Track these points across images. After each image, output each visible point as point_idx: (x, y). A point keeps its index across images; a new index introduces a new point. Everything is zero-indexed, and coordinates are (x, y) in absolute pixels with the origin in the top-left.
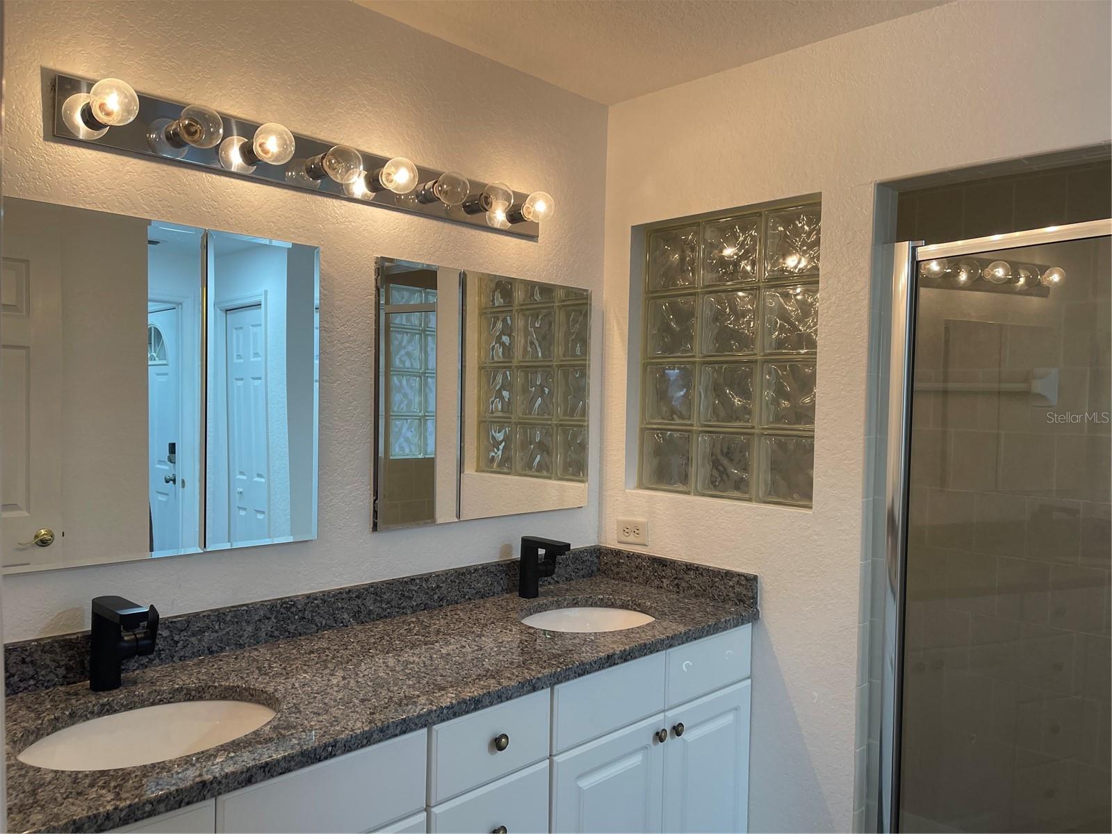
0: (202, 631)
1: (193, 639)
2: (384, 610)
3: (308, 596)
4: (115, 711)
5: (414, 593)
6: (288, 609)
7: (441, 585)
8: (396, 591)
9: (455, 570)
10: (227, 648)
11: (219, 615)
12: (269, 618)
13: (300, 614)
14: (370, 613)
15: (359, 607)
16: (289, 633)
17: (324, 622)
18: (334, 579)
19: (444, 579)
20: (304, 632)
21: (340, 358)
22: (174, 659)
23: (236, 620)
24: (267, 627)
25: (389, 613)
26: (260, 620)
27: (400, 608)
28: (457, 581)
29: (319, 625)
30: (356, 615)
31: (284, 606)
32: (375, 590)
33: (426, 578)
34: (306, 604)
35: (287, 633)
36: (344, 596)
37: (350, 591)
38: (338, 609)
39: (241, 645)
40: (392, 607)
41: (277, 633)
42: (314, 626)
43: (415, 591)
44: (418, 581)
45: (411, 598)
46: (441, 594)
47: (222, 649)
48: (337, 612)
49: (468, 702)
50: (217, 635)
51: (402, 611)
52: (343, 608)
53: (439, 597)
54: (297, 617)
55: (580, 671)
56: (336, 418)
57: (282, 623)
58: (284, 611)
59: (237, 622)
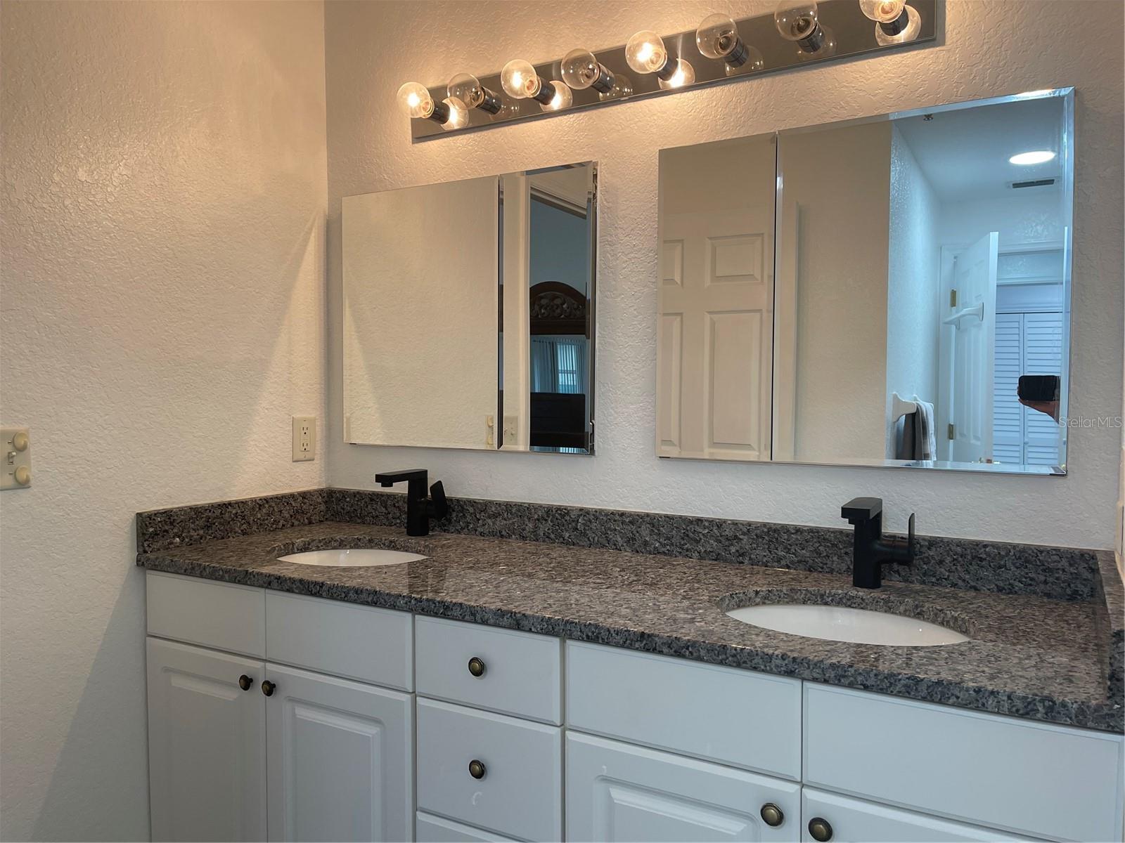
0: (495, 516)
1: (489, 521)
2: (665, 546)
3: (581, 510)
4: (398, 549)
5: (702, 537)
6: (563, 516)
7: (741, 537)
8: (677, 528)
9: (765, 525)
10: (513, 536)
11: (508, 506)
12: (546, 520)
13: (574, 524)
14: (646, 543)
15: (633, 534)
16: (564, 540)
17: (596, 538)
18: (620, 500)
19: (745, 530)
20: (578, 543)
21: (623, 271)
22: (477, 533)
23: (520, 514)
24: (544, 528)
25: (668, 550)
26: (538, 520)
27: (683, 549)
28: (766, 538)
29: (592, 540)
30: (630, 541)
31: (559, 512)
32: (652, 521)
33: (720, 524)
34: (579, 516)
35: (562, 539)
36: (617, 517)
37: (622, 514)
38: (609, 529)
39: (523, 537)
40: (672, 544)
41: (552, 536)
42: (586, 540)
43: (703, 535)
44: (707, 524)
45: (698, 542)
46: (741, 548)
47: (510, 536)
48: (609, 533)
49: (437, 604)
50: (505, 522)
51: (686, 554)
52: (615, 530)
53: (737, 551)
54: (570, 526)
55: (590, 634)
56: (620, 334)
57: (557, 527)
58: (559, 517)
59: (520, 516)
